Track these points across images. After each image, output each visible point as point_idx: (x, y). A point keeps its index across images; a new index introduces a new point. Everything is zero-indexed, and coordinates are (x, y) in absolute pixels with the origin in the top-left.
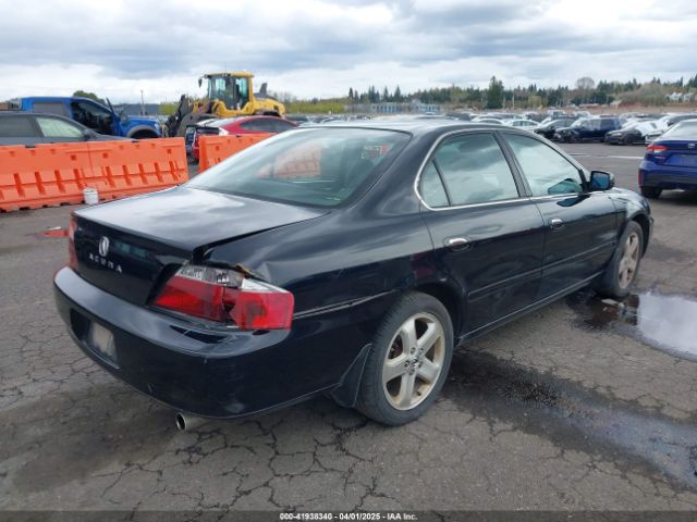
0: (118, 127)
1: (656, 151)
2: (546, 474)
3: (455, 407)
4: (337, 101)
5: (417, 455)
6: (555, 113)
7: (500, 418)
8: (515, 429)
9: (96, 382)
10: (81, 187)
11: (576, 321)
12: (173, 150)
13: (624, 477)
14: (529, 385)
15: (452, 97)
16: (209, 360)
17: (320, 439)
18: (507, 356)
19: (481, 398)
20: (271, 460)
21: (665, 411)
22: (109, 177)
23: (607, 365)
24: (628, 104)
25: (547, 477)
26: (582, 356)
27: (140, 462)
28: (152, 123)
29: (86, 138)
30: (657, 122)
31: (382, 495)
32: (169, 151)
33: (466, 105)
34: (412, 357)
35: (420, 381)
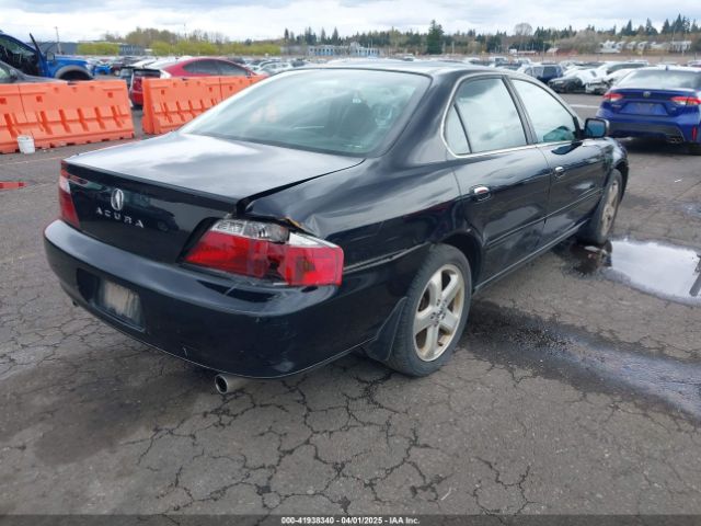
0: (45, 67)
1: (613, 100)
2: (575, 416)
3: (472, 356)
4: (272, 42)
5: (448, 404)
6: (497, 60)
7: (519, 366)
8: (535, 375)
9: (93, 345)
10: (13, 134)
11: (565, 268)
12: (114, 93)
13: (645, 415)
14: (538, 332)
15: (391, 41)
16: (261, 318)
17: (349, 393)
18: (509, 305)
19: (495, 345)
20: (305, 416)
21: (667, 352)
22: (45, 123)
23: (604, 309)
24: (564, 51)
25: (578, 419)
26: (580, 302)
27: (168, 426)
28: (83, 63)
29: (13, 79)
30: (597, 70)
31: (426, 446)
32: (110, 95)
33: (406, 50)
34: (437, 309)
35: (443, 332)
